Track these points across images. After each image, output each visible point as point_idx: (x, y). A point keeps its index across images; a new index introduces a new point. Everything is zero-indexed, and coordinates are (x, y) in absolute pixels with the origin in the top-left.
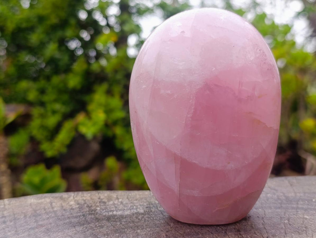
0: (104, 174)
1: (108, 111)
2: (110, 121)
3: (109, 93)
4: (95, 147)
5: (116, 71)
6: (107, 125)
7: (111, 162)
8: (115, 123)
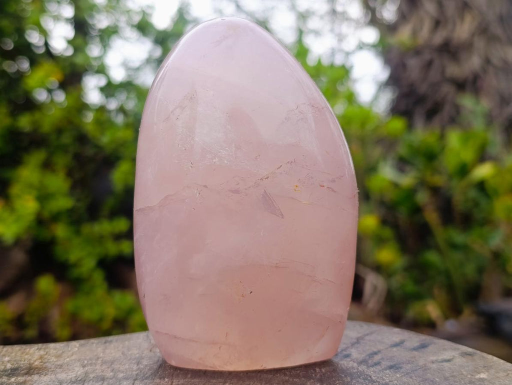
0: (35, 304)
1: (43, 197)
2: (46, 214)
3: (47, 166)
4: (19, 257)
5: (59, 131)
6: (41, 221)
7: (46, 284)
8: (56, 218)
